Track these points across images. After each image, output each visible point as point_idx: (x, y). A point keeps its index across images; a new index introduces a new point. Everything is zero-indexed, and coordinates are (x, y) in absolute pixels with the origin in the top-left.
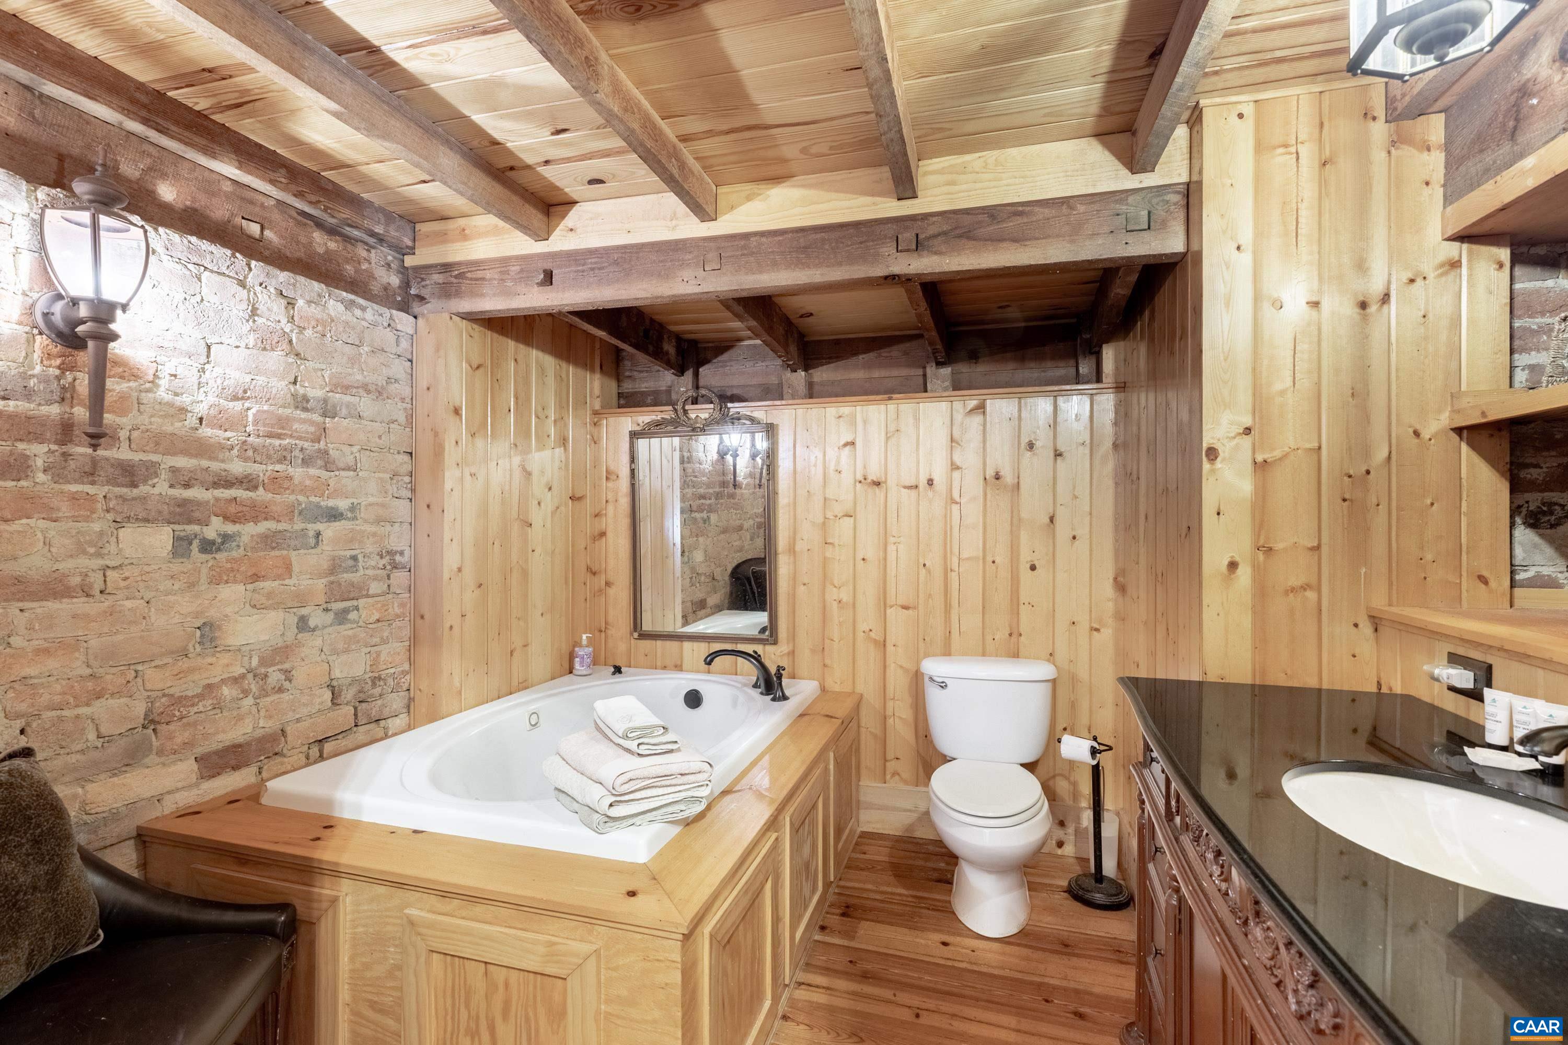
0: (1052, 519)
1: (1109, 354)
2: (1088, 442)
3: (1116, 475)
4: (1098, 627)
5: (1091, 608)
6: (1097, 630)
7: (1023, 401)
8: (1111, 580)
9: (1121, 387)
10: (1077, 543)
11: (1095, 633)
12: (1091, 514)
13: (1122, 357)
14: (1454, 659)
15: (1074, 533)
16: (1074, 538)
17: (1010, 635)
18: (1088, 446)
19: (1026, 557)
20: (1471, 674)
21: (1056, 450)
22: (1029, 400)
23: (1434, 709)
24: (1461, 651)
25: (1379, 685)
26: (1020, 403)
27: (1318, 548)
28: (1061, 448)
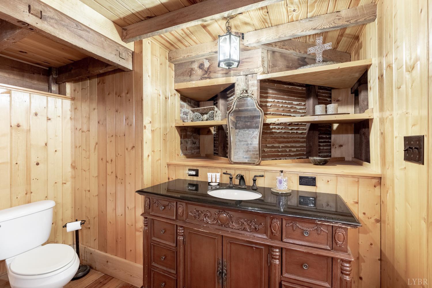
0: (46, 145)
1: (69, 87)
2: (61, 116)
3: (71, 129)
4: (65, 182)
5: (62, 176)
6: (65, 183)
7: (32, 95)
8: (70, 165)
9: (73, 99)
10: (57, 153)
11: (64, 185)
12: (62, 142)
13: (73, 89)
14: (190, 170)
15: (56, 149)
16: (56, 151)
17: (26, 194)
18: (61, 117)
19: (34, 161)
20: (195, 172)
21: (47, 118)
22: (34, 95)
23: (185, 180)
24: (191, 168)
25: (169, 179)
26: (30, 95)
27: (160, 151)
28: (50, 117)
